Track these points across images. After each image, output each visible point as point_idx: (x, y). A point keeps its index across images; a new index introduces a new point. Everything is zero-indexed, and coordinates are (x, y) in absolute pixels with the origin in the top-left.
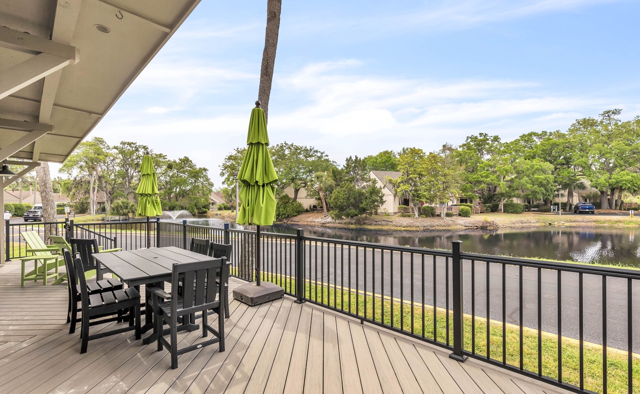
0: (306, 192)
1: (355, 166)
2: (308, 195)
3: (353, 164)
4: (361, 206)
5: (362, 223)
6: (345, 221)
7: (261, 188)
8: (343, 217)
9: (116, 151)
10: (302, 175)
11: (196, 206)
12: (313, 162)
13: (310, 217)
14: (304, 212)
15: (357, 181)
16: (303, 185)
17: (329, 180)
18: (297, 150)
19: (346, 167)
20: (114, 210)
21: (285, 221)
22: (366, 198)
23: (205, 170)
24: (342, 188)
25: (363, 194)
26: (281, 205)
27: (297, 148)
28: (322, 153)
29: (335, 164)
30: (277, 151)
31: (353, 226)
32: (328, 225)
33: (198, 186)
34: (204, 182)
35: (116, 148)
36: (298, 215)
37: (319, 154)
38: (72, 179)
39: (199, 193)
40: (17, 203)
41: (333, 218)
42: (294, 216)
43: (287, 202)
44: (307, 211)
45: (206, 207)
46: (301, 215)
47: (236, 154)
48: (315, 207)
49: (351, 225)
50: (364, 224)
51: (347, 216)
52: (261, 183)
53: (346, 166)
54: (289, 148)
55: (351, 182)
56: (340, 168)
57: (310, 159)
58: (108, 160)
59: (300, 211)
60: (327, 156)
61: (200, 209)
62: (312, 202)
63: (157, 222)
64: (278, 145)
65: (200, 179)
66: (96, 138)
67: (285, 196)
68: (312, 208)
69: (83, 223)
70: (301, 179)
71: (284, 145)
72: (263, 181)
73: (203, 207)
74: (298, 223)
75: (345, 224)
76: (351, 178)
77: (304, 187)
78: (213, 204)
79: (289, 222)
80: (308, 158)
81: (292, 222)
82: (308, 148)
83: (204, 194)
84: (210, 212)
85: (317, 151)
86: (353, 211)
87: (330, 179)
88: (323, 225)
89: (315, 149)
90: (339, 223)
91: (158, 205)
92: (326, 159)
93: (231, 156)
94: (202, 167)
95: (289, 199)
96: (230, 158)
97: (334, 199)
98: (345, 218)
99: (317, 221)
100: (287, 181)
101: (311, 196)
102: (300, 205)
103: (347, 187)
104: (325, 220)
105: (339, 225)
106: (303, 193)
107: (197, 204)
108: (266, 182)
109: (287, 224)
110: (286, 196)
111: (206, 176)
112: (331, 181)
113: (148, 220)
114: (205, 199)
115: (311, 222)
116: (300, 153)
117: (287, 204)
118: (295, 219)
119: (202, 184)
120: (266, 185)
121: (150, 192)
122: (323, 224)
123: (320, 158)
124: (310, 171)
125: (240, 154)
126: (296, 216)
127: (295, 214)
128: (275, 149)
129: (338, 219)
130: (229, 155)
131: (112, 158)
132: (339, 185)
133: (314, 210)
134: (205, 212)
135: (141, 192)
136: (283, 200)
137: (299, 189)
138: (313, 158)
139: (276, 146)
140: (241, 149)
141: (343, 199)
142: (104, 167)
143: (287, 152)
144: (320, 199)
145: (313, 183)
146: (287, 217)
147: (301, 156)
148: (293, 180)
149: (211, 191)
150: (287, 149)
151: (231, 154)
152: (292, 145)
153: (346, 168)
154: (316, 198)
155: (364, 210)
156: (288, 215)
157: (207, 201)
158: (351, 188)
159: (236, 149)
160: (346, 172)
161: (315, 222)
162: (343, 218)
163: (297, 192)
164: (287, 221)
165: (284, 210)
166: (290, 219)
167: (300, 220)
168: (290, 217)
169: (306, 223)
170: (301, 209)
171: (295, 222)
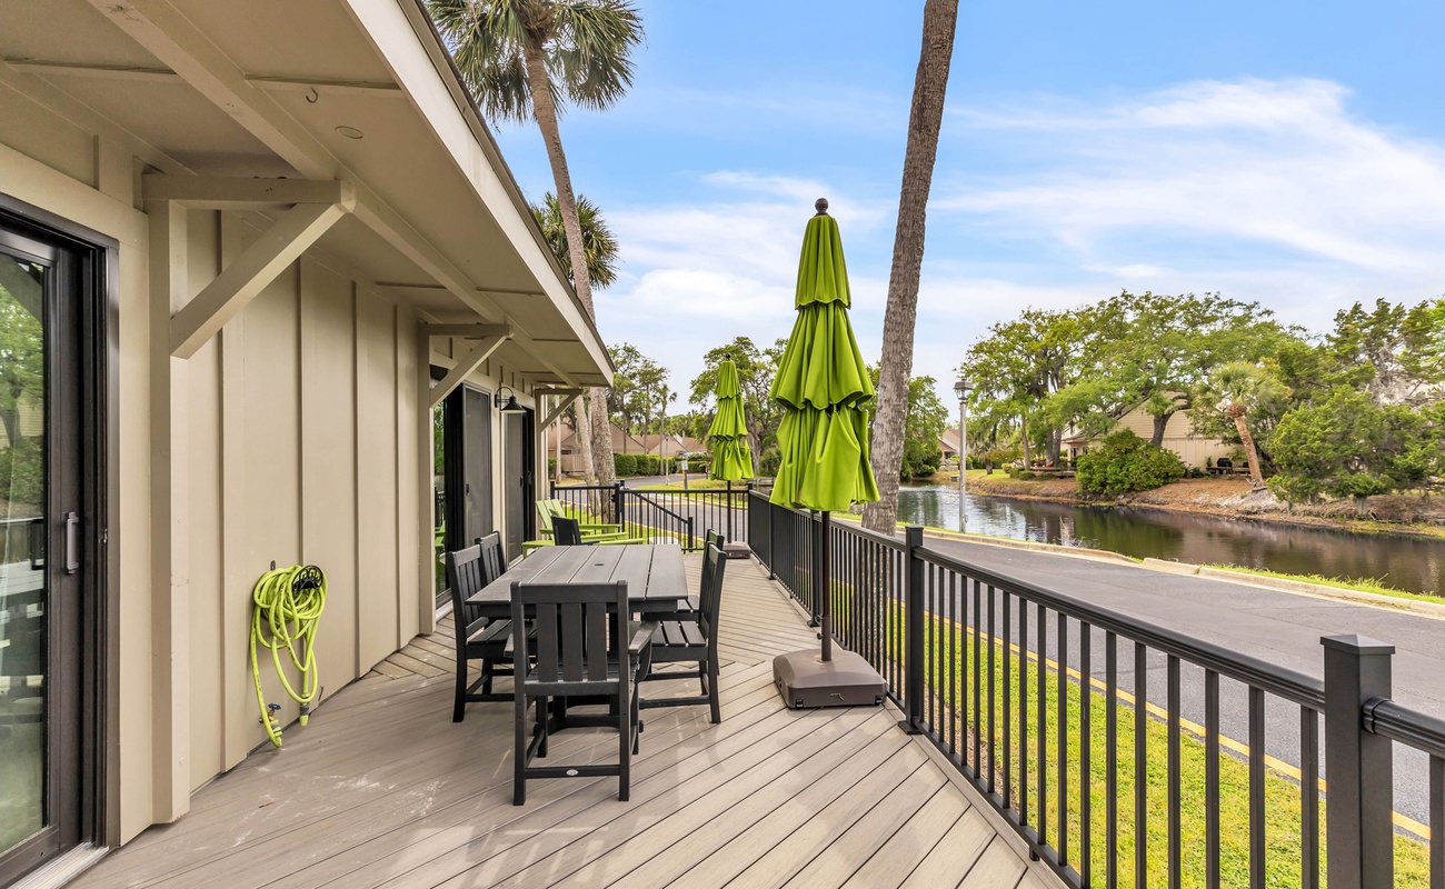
0: (1190, 420)
1: (1377, 334)
2: (1196, 430)
3: (1366, 326)
4: (1399, 460)
5: (1407, 515)
6: (1332, 509)
7: (823, 416)
8: (1323, 495)
9: (768, 358)
10: (1178, 375)
11: (909, 459)
12: (1216, 335)
13: (1202, 491)
14: (1185, 476)
15: (1386, 379)
16: (1183, 402)
17: (1270, 385)
18: (1161, 307)
19: (1335, 340)
20: (764, 467)
21: (1122, 499)
22: (1426, 436)
23: (929, 380)
24: (1319, 404)
25: (1409, 423)
26: (1111, 458)
27: (1161, 305)
28: (1250, 308)
29: (1298, 334)
30: (1103, 320)
31: (1370, 527)
32: (1265, 517)
33: (915, 417)
34: (927, 408)
35: (768, 352)
36: (1165, 484)
37: (1238, 312)
38: (707, 412)
39: (916, 431)
40: (641, 454)
41: (1281, 497)
42: (1151, 487)
43: (1127, 451)
44: (1196, 474)
45: (933, 461)
46: (1173, 486)
47: (994, 338)
48: (1223, 462)
49: (1356, 522)
50: (1416, 520)
51: (1342, 491)
52: (821, 403)
53: (1335, 335)
54: (1138, 306)
55: (1355, 384)
56: (1314, 345)
57: (1204, 330)
58: (758, 376)
59: (1172, 473)
60: (1269, 313)
61: (920, 465)
62: (1216, 449)
63: (748, 492)
64: (1102, 304)
65: (918, 401)
66: (738, 338)
67: (1123, 434)
68: (1215, 465)
69: (718, 489)
70: (1173, 387)
71: (1121, 299)
72: (829, 399)
73: (926, 463)
74: (1162, 507)
75: (1332, 516)
76: (1355, 373)
77: (1184, 408)
78: (948, 455)
79: (1135, 504)
80: (1200, 328)
81: (1143, 505)
82: (1200, 299)
83: (926, 434)
84: (940, 474)
85: (1229, 304)
86: (1365, 476)
87: (1273, 380)
88: (1248, 517)
89: (1224, 298)
90: (1310, 513)
91: (745, 458)
92: (1264, 324)
93: (981, 345)
94: (923, 375)
95: (1137, 442)
96: (979, 349)
97: (1287, 440)
98: (1329, 499)
99: (1226, 503)
100: (1128, 394)
101: (1208, 433)
102: (1171, 459)
103: (1340, 401)
104: (1253, 503)
105: (1308, 520)
106: (1180, 424)
107: (912, 457)
108: (836, 401)
109: (1130, 507)
110: (1128, 434)
111: (931, 394)
112: (1278, 388)
113: (729, 487)
114: (929, 443)
115: (1206, 506)
116: (1171, 316)
117: (1130, 456)
118: (1153, 495)
119: (923, 411)
120: (835, 407)
121: (730, 432)
122: (1248, 513)
123: (1240, 321)
124: (1205, 364)
125: (1003, 338)
126: (1157, 487)
127: (1154, 481)
128: (1095, 315)
129: (1301, 502)
130: (976, 342)
131: (763, 372)
132: (1307, 397)
133: (1221, 472)
134: (930, 473)
135: (715, 434)
136: (1118, 445)
137: (1169, 415)
138: (1218, 325)
139: (1096, 306)
140: (1005, 325)
141: (1323, 440)
142: (752, 390)
143: (1130, 317)
144: (1237, 440)
145: (1209, 394)
146: (1129, 490)
147: (1178, 324)
148: (1147, 389)
149: (941, 426)
150: (1131, 308)
151: (980, 340)
152: (1147, 298)
153: (1339, 343)
154: (1225, 438)
155: (1416, 476)
156: (1132, 485)
157: (934, 448)
158: (1357, 403)
159: (993, 327)
160: (1337, 356)
161: (1218, 506)
162: (1321, 500)
163: (1164, 423)
164: (1128, 500)
165: (1118, 470)
166: (1138, 496)
167: (1169, 500)
168: (1137, 491)
169: (1188, 509)
170: (1175, 468)
171: (1153, 503)
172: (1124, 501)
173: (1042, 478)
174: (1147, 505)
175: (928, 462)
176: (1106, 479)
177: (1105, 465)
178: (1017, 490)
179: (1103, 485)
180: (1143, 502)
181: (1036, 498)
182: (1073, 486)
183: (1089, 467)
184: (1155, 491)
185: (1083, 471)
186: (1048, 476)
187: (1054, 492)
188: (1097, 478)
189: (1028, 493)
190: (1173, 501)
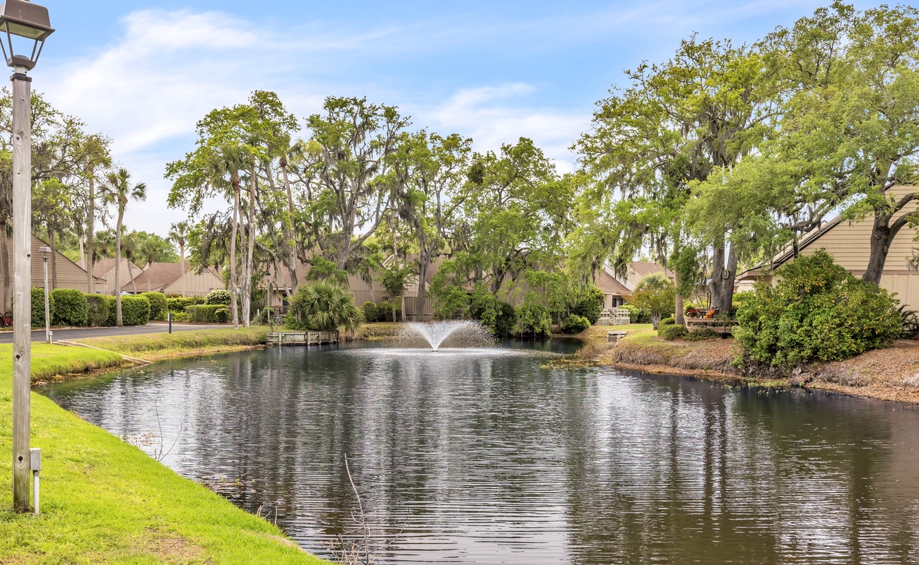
26: (789, 302)
35: (312, 122)
36: (868, 349)
42: (846, 355)
43: (815, 290)
61: (561, 314)
66: (258, 94)
71: (833, 13)
79: (817, 384)
81: (829, 386)
109: (809, 391)
117: (817, 300)
118: (850, 369)
126: (855, 354)
127: (849, 343)
136: (800, 280)
137: (896, 228)
146: (811, 359)
156: (815, 350)
159: (634, 71)
164: (807, 376)
165: (796, 323)
166: (823, 370)
167: (869, 378)
168: (821, 361)
169: (893, 396)
170: (887, 322)
171: (845, 383)
172: (800, 379)
173: (697, 337)
174: (835, 387)
175: (580, 310)
176: (777, 339)
177: (776, 315)
178: (652, 357)
179: (772, 349)
180: (830, 380)
181: (676, 371)
182: (732, 351)
183: (753, 318)
184: (850, 362)
185: (746, 324)
186: (707, 334)
187: (703, 361)
188: (764, 337)
189: (666, 362)
190: (874, 380)
